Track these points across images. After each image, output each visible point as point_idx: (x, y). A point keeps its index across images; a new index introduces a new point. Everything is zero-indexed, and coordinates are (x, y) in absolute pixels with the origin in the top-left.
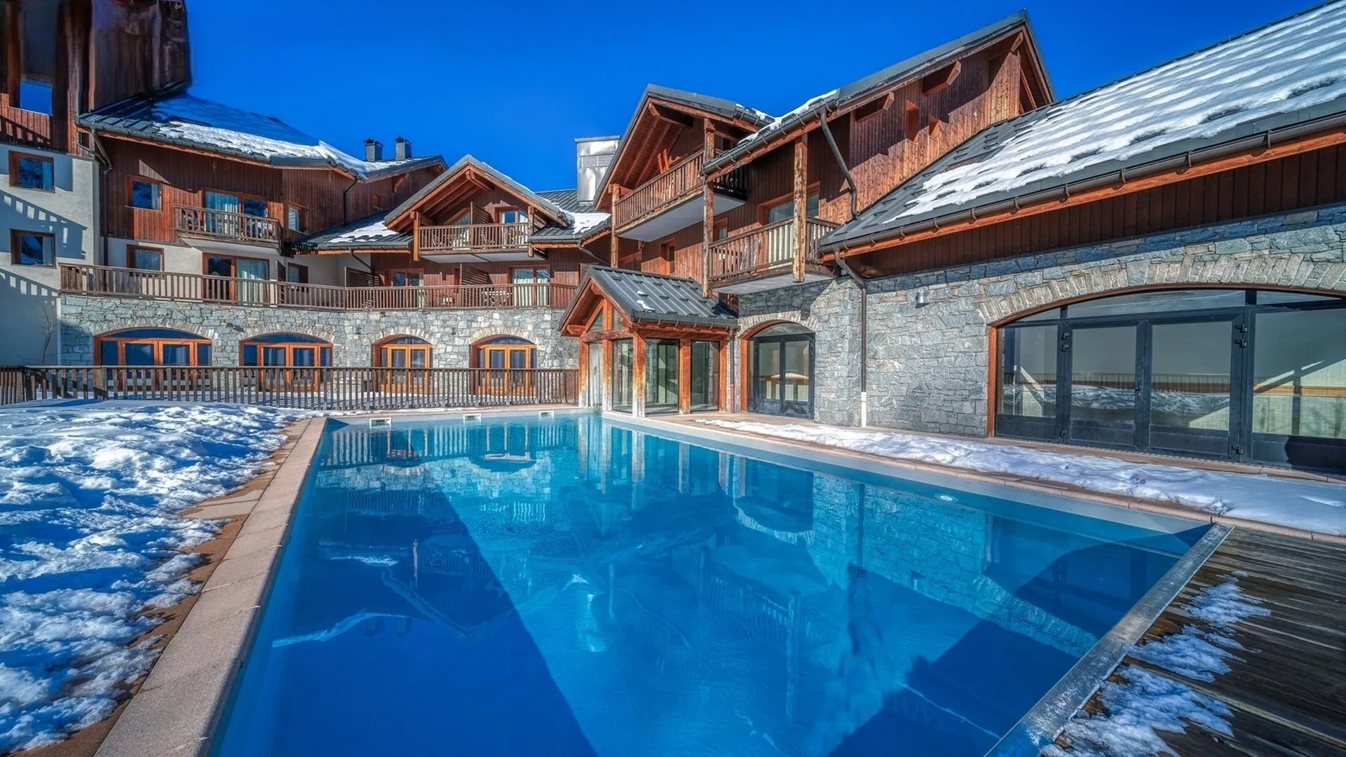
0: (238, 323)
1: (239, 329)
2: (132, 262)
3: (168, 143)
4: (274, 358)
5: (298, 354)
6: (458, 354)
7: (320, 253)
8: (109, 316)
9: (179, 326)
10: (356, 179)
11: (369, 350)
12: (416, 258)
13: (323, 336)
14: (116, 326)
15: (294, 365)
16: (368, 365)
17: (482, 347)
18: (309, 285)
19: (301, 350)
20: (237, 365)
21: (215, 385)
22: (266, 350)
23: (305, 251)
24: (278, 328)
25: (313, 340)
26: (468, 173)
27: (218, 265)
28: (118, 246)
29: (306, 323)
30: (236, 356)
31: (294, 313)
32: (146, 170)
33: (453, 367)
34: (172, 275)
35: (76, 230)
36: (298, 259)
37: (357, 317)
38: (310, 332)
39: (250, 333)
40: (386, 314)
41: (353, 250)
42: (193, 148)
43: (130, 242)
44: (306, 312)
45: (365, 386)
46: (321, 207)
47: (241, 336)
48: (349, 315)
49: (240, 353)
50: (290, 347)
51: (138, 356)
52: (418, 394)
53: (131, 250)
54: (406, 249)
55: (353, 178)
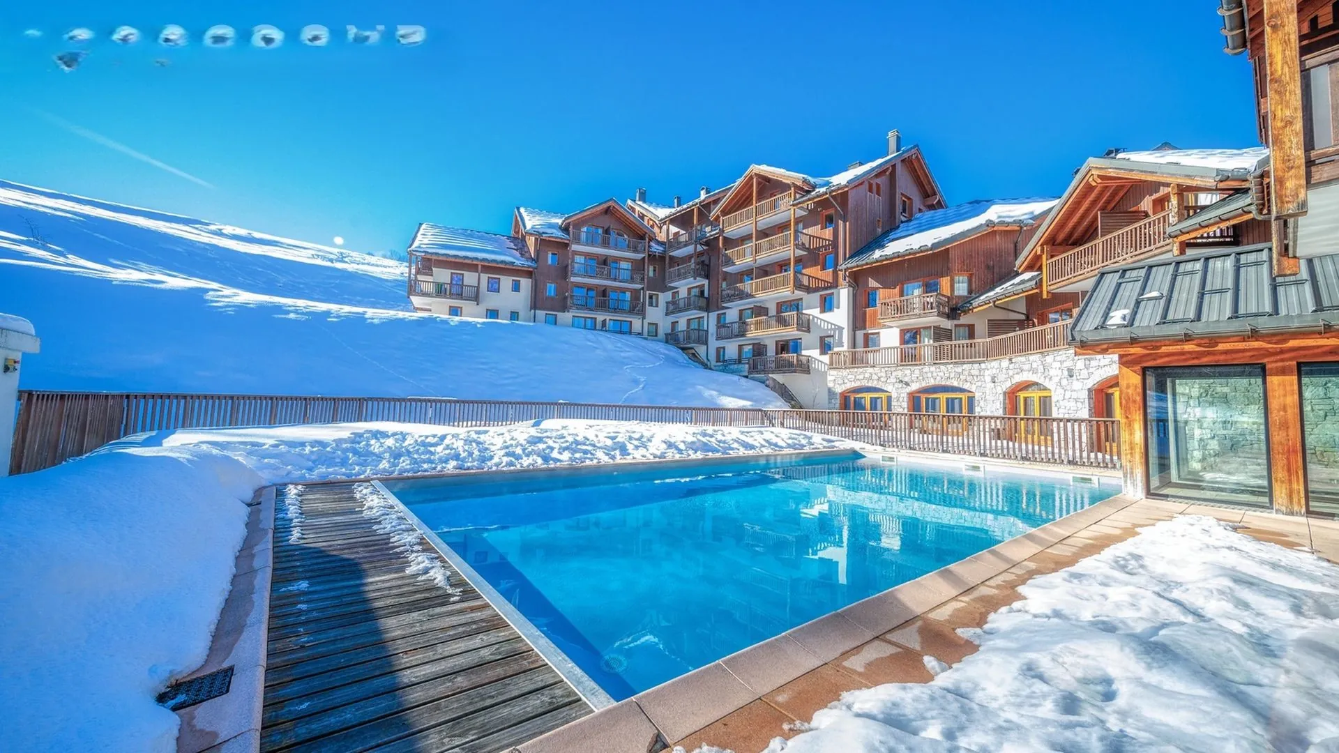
0: (906, 379)
1: (907, 384)
2: (866, 345)
3: (875, 263)
4: (933, 404)
5: (950, 404)
6: (1076, 400)
7: (975, 310)
8: (846, 381)
9: (874, 384)
10: (1021, 228)
11: (1001, 397)
12: (1045, 296)
13: (966, 386)
14: (849, 386)
15: (947, 412)
16: (1000, 413)
17: (1110, 391)
18: (975, 341)
19: (953, 399)
20: (906, 411)
21: (894, 427)
22: (927, 399)
23: (965, 312)
24: (932, 382)
25: (962, 390)
26: (1091, 179)
27: (911, 336)
28: (860, 334)
29: (952, 375)
30: (905, 405)
31: (943, 367)
32: (872, 283)
33: (1072, 416)
34: (885, 349)
35: (841, 329)
36: (964, 320)
37: (993, 366)
38: (955, 384)
39: (915, 387)
40: (1013, 361)
41: (994, 302)
42: (887, 259)
43: (865, 332)
44: (951, 366)
45: (998, 435)
46: (988, 267)
47: (909, 389)
48: (988, 365)
49: (908, 402)
50: (943, 397)
51: (858, 405)
52: (1046, 447)
53: (866, 336)
54: (1033, 289)
55: (1019, 228)
